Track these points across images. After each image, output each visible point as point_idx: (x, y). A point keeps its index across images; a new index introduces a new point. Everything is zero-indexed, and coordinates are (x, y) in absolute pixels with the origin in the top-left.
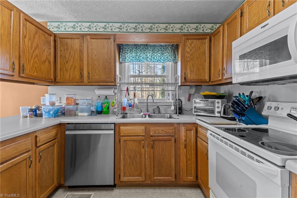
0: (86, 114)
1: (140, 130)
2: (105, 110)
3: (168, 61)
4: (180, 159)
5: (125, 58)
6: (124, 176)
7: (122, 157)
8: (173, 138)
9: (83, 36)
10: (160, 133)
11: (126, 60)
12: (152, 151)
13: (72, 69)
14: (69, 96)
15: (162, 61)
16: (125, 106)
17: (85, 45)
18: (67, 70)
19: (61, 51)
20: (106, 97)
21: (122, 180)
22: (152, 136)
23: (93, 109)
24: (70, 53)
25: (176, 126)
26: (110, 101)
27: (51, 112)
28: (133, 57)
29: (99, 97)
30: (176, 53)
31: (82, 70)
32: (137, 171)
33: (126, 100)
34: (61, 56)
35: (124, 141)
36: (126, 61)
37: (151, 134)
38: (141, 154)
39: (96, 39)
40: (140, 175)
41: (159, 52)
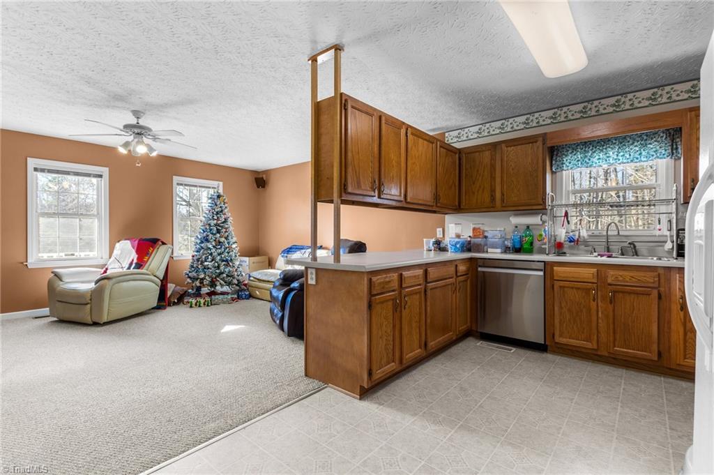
0: (499, 250)
1: (588, 273)
2: (526, 246)
3: (658, 157)
4: (670, 328)
5: (563, 164)
6: (561, 336)
7: (556, 308)
8: (655, 293)
9: (494, 146)
10: (627, 282)
11: (564, 165)
12: (611, 307)
13: (480, 192)
14: (477, 226)
15: (645, 159)
16: (562, 241)
17: (498, 157)
18: (474, 193)
19: (466, 169)
20: (528, 227)
21: (557, 341)
22: (610, 285)
23: (509, 244)
24: (478, 171)
25: (661, 272)
26: (536, 233)
27: (458, 246)
28: (578, 161)
29: (516, 227)
30: (678, 140)
31: (493, 191)
32: (583, 333)
33: (564, 231)
34: (466, 175)
35: (561, 287)
36: (565, 168)
37: (609, 281)
38: (589, 310)
39: (514, 146)
40: (588, 339)
41: (636, 144)
